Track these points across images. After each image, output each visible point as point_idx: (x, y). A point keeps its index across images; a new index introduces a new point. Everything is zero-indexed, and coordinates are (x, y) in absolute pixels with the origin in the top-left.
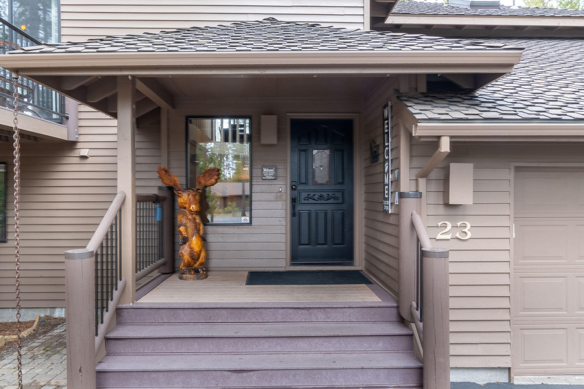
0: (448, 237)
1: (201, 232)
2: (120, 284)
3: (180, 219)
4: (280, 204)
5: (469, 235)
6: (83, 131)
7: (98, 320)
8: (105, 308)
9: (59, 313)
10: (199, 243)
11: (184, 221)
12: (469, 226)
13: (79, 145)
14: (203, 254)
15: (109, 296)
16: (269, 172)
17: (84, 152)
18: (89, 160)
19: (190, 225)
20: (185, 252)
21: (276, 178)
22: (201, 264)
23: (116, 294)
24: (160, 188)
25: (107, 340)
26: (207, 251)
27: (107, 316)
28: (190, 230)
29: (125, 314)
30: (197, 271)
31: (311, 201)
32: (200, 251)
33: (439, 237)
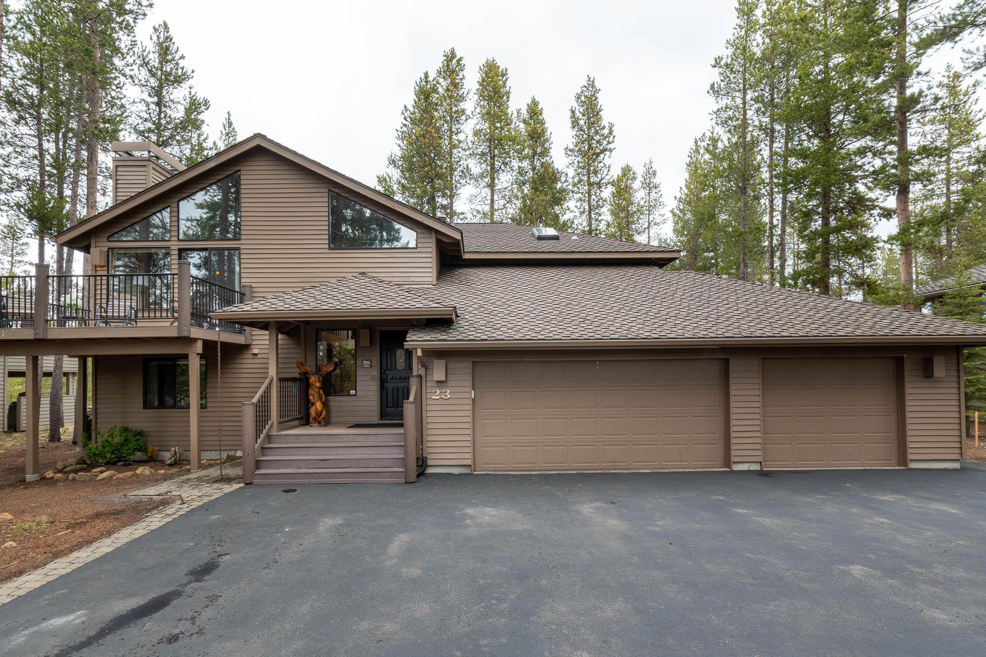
0: (438, 397)
1: (323, 400)
2: (270, 422)
3: (311, 392)
4: (374, 383)
5: (449, 396)
6: (254, 338)
7: (257, 436)
8: (261, 431)
9: (239, 454)
10: (321, 405)
11: (312, 393)
12: (448, 392)
13: (252, 347)
14: (324, 413)
15: (264, 427)
16: (366, 363)
17: (256, 351)
18: (259, 356)
19: (316, 395)
20: (313, 411)
21: (371, 366)
22: (323, 418)
23: (267, 427)
24: (299, 373)
25: (262, 448)
26: (328, 412)
27: (262, 436)
28: (316, 398)
29: (273, 438)
30: (319, 422)
31: (394, 381)
32: (322, 410)
33: (433, 397)
